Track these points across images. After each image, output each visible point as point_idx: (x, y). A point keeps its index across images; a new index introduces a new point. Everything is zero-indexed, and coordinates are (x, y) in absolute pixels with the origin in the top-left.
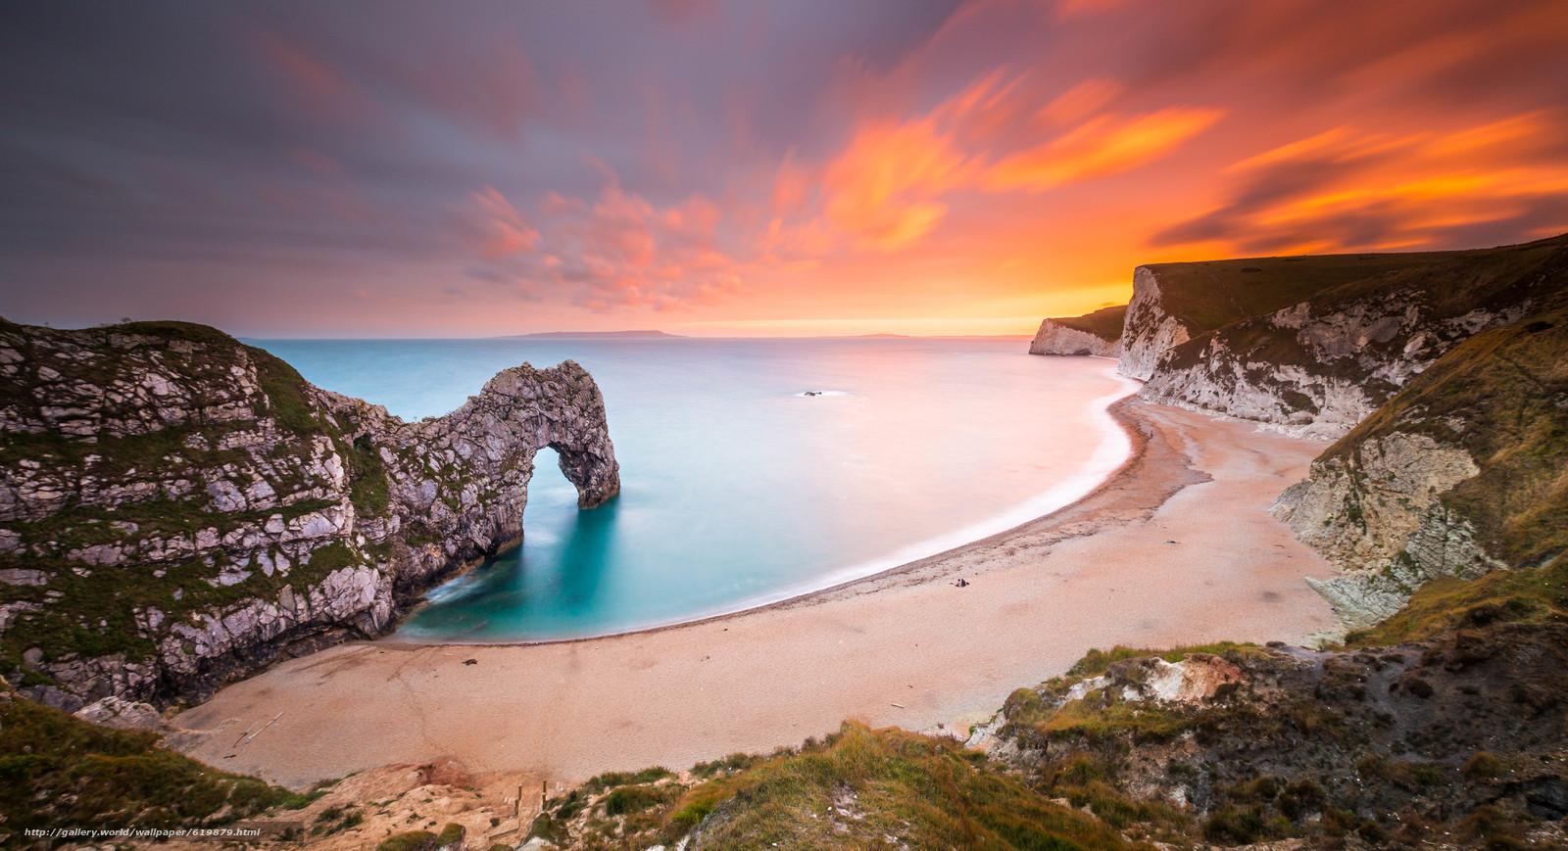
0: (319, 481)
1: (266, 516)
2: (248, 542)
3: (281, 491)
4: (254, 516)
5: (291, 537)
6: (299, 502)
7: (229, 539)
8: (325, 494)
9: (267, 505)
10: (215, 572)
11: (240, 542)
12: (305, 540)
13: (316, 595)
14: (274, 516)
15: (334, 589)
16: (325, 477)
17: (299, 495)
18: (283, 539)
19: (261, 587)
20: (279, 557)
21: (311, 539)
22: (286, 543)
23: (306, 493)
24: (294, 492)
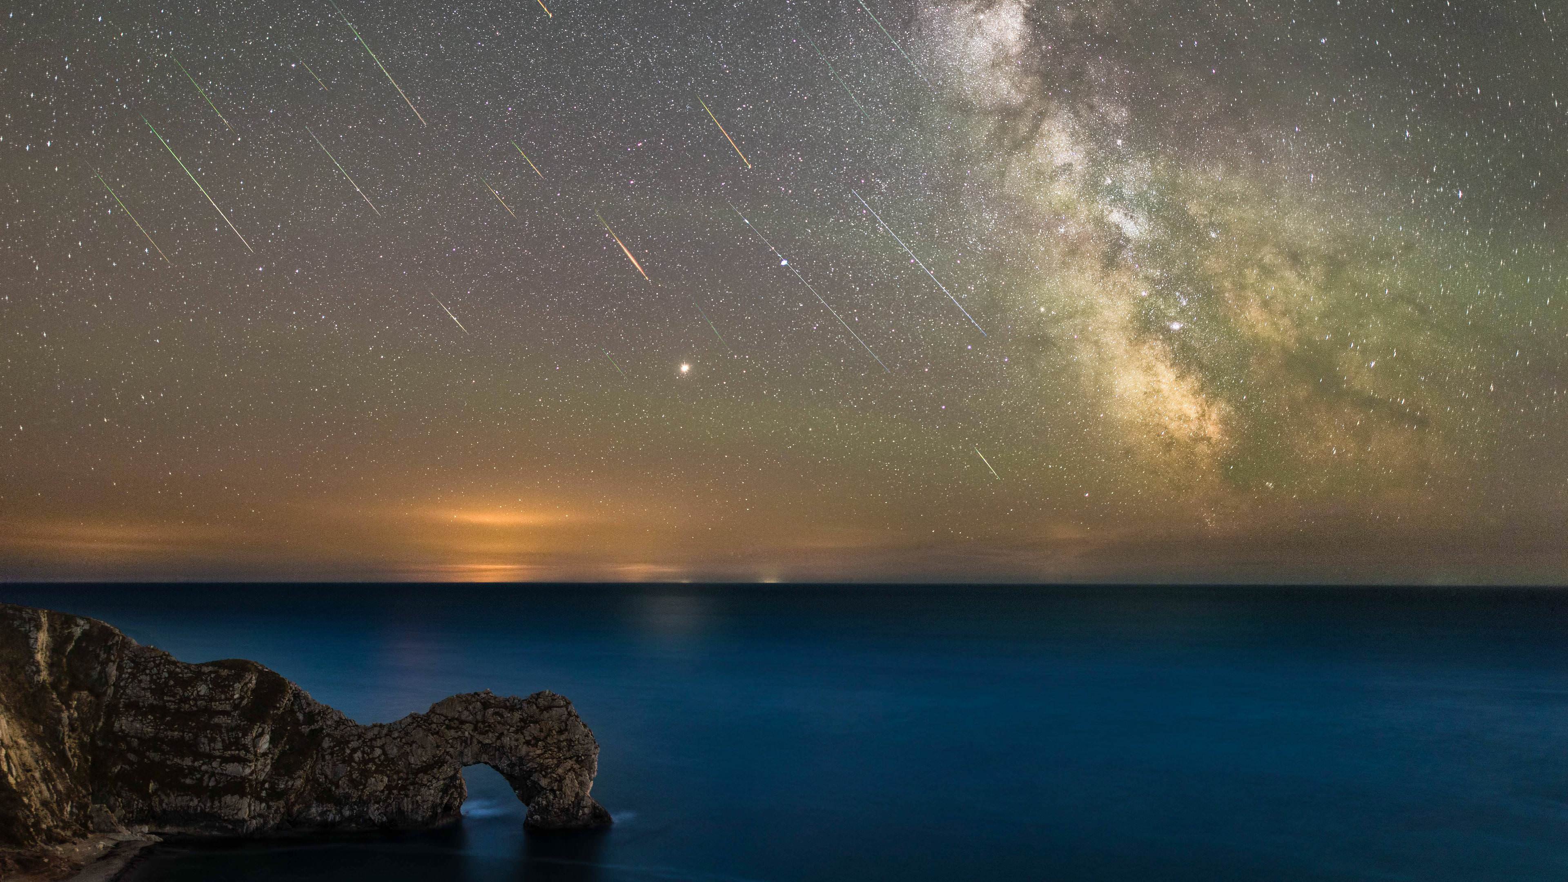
0: (245, 748)
1: (215, 758)
2: (204, 768)
3: (226, 748)
4: (211, 757)
5: (220, 771)
6: (232, 756)
7: (196, 764)
8: (246, 755)
9: (217, 753)
10: (185, 777)
11: (200, 767)
12: (227, 775)
13: (217, 803)
14: (218, 760)
15: (226, 803)
16: (249, 746)
17: (233, 752)
18: (216, 771)
19: (198, 790)
20: (213, 779)
21: (230, 776)
22: (218, 773)
23: (237, 752)
24: (232, 750)
